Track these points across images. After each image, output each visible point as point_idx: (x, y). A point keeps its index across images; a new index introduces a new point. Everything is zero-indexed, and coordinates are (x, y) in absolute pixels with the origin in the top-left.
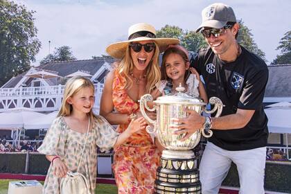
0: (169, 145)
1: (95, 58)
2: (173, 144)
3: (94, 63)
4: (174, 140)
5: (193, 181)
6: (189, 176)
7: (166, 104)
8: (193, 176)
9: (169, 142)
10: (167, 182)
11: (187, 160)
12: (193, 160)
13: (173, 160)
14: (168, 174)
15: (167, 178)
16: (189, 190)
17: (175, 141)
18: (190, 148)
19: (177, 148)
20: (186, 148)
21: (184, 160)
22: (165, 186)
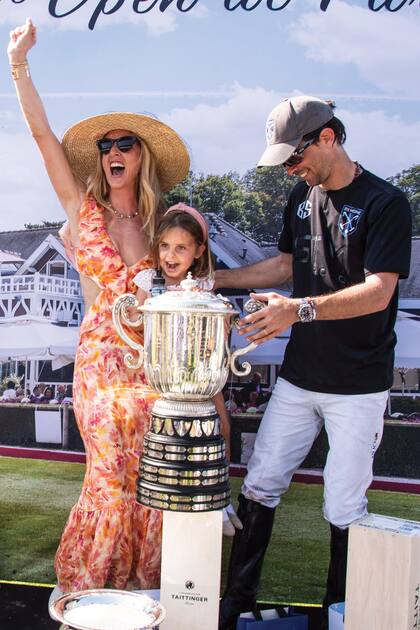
0: (168, 390)
1: (30, 227)
2: (175, 388)
3: (28, 236)
4: (176, 382)
5: (211, 458)
6: (205, 450)
7: (161, 313)
8: (212, 449)
9: (167, 386)
10: (164, 459)
11: (202, 419)
12: (212, 418)
13: (176, 419)
14: (164, 445)
15: (164, 452)
16: (204, 474)
17: (179, 384)
18: (207, 397)
19: (183, 396)
20: (199, 397)
21: (196, 418)
22: (159, 468)
